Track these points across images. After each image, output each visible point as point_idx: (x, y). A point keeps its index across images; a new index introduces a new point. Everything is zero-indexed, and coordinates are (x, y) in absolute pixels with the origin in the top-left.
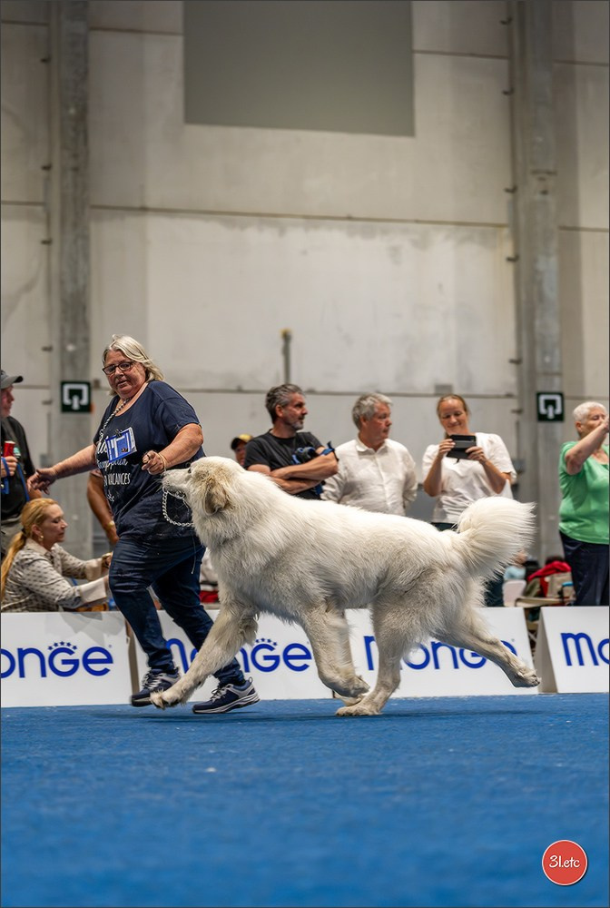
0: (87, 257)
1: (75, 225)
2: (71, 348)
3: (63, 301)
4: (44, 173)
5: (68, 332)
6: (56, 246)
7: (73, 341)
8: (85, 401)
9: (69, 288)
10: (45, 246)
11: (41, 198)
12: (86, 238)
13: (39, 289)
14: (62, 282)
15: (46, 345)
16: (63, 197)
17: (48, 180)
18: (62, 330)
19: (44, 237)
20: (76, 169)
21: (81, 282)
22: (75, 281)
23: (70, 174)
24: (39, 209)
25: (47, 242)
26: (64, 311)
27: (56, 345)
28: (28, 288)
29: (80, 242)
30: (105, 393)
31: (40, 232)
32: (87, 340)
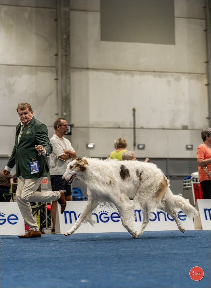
0: (70, 84)
1: (66, 74)
2: (65, 114)
3: (62, 98)
4: (55, 57)
5: (64, 109)
6: (60, 81)
7: (66, 112)
8: (69, 131)
9: (64, 94)
10: (56, 81)
11: (54, 65)
12: (69, 78)
13: (54, 94)
14: (62, 93)
15: (56, 113)
16: (62, 64)
17: (56, 59)
18: (62, 108)
19: (55, 78)
20: (66, 56)
21: (68, 92)
22: (66, 92)
23: (64, 57)
24: (54, 69)
25: (57, 79)
26: (62, 102)
27: (60, 113)
28: (50, 94)
29: (68, 79)
30: (76, 128)
31: (54, 76)
32: (70, 111)
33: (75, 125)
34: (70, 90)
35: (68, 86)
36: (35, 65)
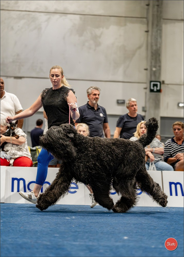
0: (161, 37)
1: (157, 26)
2: (154, 69)
3: (152, 53)
4: (146, 7)
5: (153, 64)
6: (150, 33)
7: (155, 67)
8: (158, 88)
9: (154, 48)
10: (146, 33)
11: (145, 16)
12: (161, 30)
13: (144, 48)
14: (152, 46)
15: (145, 68)
16: (153, 15)
17: (148, 9)
18: (151, 63)
19: (146, 30)
20: (158, 6)
21: (159, 46)
22: (156, 45)
23: (156, 7)
24: (145, 19)
25: (147, 32)
26: (152, 56)
27: (149, 68)
28: (140, 47)
29: (159, 32)
30: (167, 85)
31: (144, 28)
32: (160, 66)
33: (166, 82)
34: (161, 44)
35: (159, 39)
36: (124, 15)
